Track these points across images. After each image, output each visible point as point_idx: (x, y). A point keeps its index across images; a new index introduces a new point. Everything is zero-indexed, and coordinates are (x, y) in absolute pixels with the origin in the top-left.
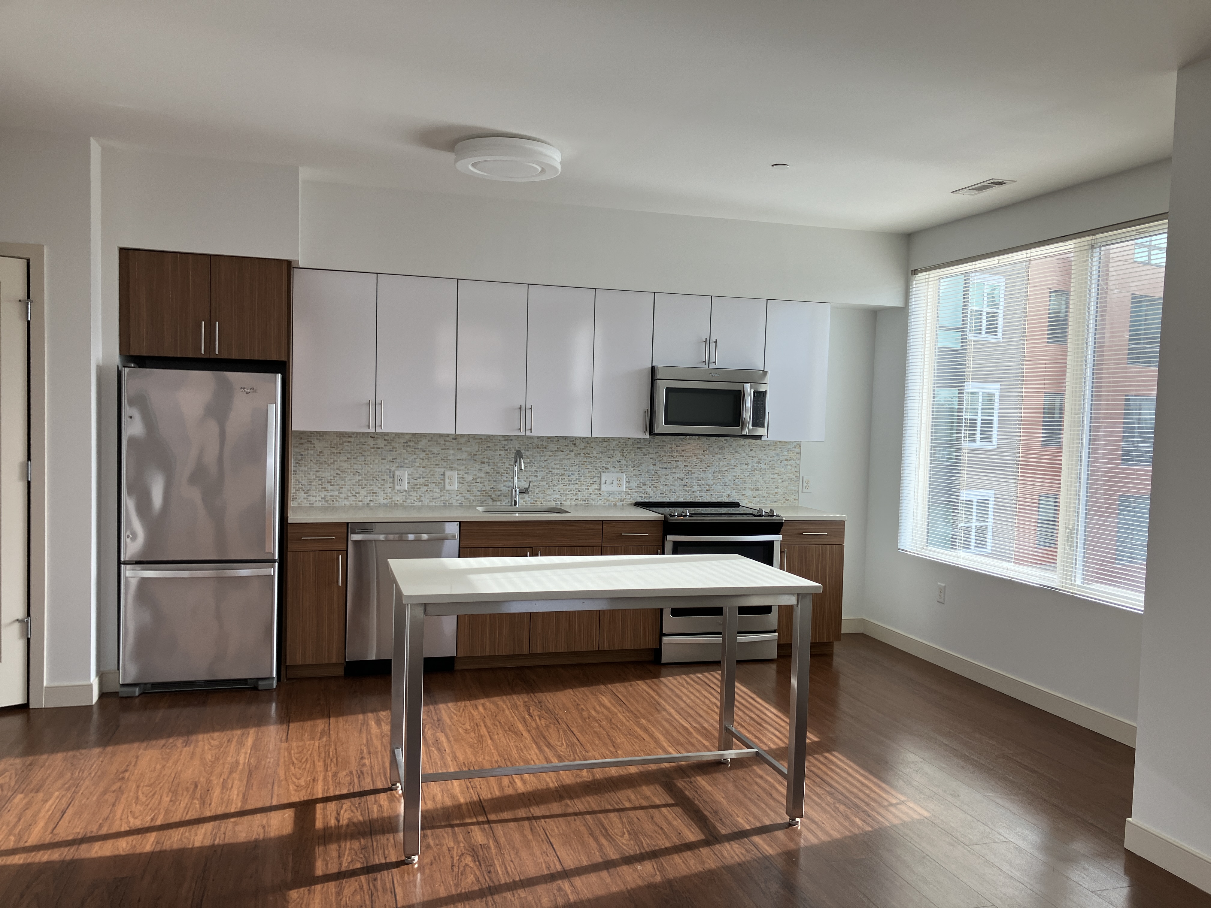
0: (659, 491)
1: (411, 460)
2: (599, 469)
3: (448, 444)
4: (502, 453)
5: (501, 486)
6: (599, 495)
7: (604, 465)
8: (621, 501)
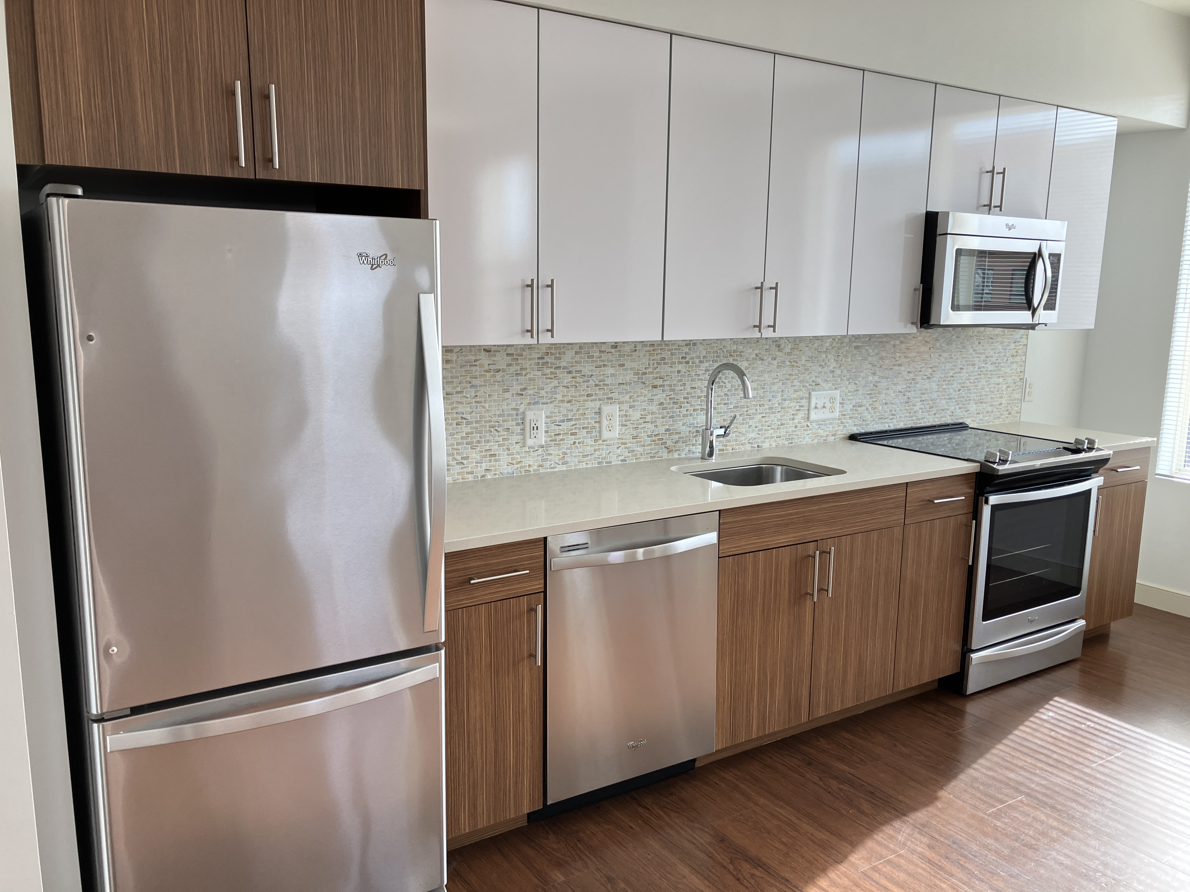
0: (878, 414)
1: (548, 390)
2: (807, 385)
3: (604, 357)
4: (680, 367)
5: (679, 426)
6: (806, 428)
7: (814, 378)
8: (833, 435)
